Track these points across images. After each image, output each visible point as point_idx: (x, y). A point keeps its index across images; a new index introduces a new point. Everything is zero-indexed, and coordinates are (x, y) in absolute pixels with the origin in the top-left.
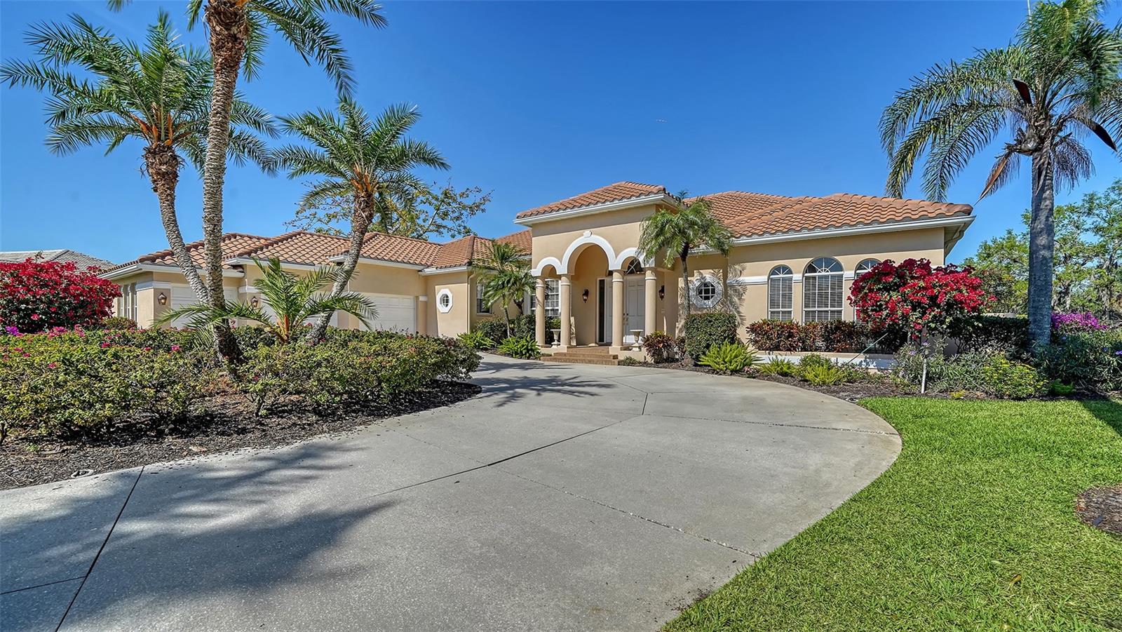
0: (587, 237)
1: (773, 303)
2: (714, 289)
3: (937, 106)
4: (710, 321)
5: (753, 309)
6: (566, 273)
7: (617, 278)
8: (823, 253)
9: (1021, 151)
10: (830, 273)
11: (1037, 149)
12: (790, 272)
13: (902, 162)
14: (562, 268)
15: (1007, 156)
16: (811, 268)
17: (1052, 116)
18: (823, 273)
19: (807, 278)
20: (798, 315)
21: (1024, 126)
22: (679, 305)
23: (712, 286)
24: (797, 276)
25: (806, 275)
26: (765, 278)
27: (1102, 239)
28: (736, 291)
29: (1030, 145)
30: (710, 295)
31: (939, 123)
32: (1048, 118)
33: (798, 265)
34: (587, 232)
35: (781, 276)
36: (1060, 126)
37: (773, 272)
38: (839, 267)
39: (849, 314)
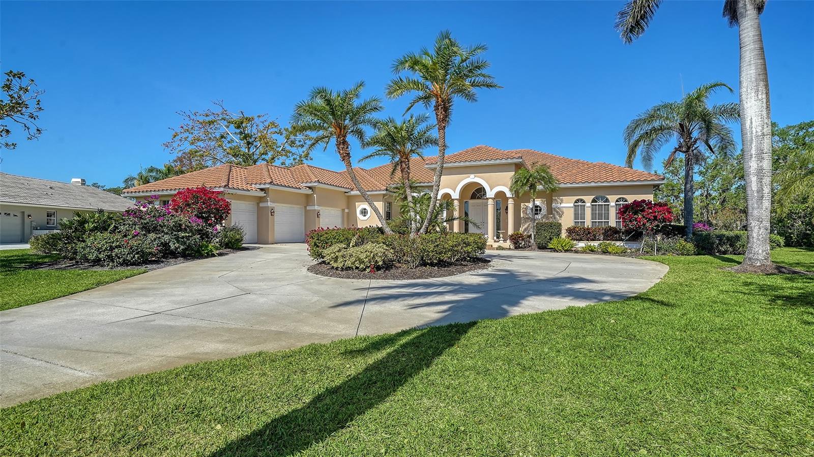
0: (472, 178)
1: (576, 217)
2: (541, 209)
3: (647, 127)
4: (551, 226)
5: (567, 221)
6: (458, 198)
7: (490, 202)
8: (601, 193)
9: (680, 151)
10: (603, 203)
11: (687, 152)
12: (584, 202)
13: (632, 151)
14: (455, 195)
15: (675, 152)
16: (594, 201)
17: (692, 138)
18: (600, 203)
19: (592, 205)
20: (588, 223)
21: (682, 140)
22: (521, 218)
23: (540, 207)
24: (588, 204)
25: (592, 204)
26: (572, 205)
27: (703, 178)
28: (557, 212)
29: (684, 149)
30: (539, 212)
31: (647, 134)
32: (691, 138)
33: (588, 199)
34: (472, 176)
35: (580, 204)
36: (695, 142)
37: (576, 202)
38: (607, 200)
39: (613, 223)
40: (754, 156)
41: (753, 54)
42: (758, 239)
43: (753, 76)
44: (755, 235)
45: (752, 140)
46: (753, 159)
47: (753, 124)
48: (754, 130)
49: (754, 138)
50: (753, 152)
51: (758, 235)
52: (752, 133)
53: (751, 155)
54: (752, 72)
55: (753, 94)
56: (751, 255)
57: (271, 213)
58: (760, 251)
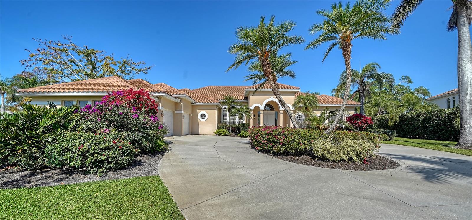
9: (358, 92)
14: (262, 108)
15: (356, 92)
29: (361, 91)
34: (272, 97)
40: (469, 94)
41: (469, 45)
42: (469, 134)
43: (469, 55)
44: (467, 132)
45: (468, 86)
46: (468, 95)
47: (469, 78)
48: (469, 81)
49: (469, 85)
50: (469, 92)
51: (469, 131)
52: (468, 83)
53: (467, 93)
54: (468, 53)
55: (469, 64)
56: (465, 142)
57: (162, 114)
58: (470, 139)
